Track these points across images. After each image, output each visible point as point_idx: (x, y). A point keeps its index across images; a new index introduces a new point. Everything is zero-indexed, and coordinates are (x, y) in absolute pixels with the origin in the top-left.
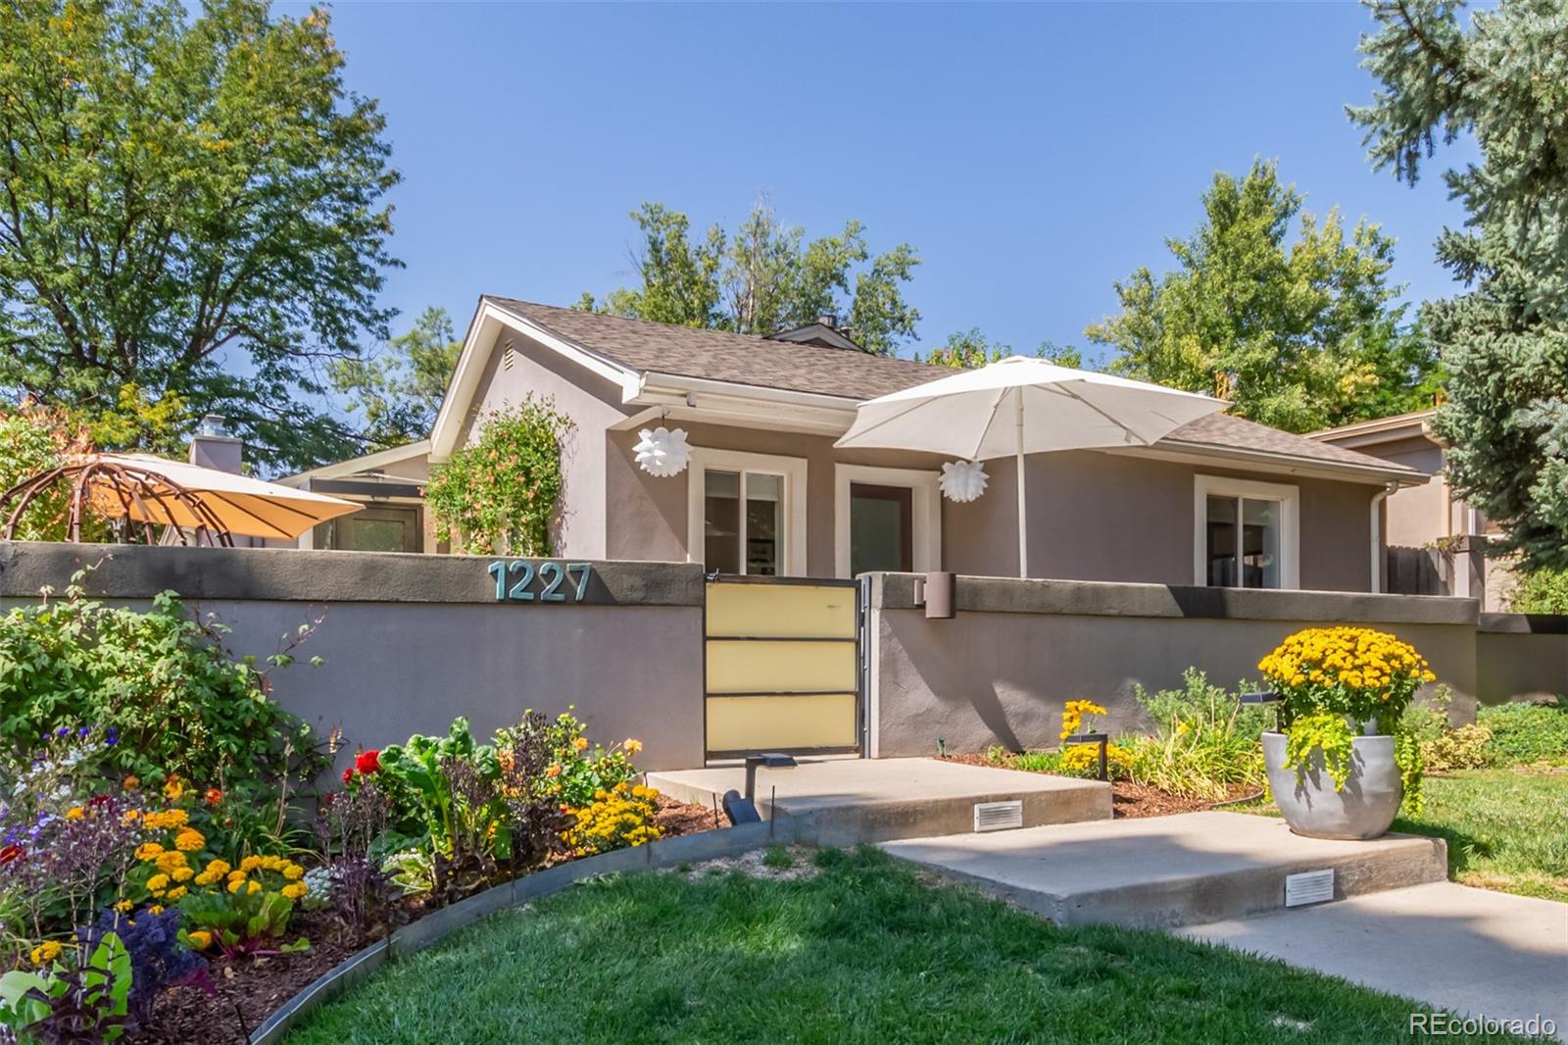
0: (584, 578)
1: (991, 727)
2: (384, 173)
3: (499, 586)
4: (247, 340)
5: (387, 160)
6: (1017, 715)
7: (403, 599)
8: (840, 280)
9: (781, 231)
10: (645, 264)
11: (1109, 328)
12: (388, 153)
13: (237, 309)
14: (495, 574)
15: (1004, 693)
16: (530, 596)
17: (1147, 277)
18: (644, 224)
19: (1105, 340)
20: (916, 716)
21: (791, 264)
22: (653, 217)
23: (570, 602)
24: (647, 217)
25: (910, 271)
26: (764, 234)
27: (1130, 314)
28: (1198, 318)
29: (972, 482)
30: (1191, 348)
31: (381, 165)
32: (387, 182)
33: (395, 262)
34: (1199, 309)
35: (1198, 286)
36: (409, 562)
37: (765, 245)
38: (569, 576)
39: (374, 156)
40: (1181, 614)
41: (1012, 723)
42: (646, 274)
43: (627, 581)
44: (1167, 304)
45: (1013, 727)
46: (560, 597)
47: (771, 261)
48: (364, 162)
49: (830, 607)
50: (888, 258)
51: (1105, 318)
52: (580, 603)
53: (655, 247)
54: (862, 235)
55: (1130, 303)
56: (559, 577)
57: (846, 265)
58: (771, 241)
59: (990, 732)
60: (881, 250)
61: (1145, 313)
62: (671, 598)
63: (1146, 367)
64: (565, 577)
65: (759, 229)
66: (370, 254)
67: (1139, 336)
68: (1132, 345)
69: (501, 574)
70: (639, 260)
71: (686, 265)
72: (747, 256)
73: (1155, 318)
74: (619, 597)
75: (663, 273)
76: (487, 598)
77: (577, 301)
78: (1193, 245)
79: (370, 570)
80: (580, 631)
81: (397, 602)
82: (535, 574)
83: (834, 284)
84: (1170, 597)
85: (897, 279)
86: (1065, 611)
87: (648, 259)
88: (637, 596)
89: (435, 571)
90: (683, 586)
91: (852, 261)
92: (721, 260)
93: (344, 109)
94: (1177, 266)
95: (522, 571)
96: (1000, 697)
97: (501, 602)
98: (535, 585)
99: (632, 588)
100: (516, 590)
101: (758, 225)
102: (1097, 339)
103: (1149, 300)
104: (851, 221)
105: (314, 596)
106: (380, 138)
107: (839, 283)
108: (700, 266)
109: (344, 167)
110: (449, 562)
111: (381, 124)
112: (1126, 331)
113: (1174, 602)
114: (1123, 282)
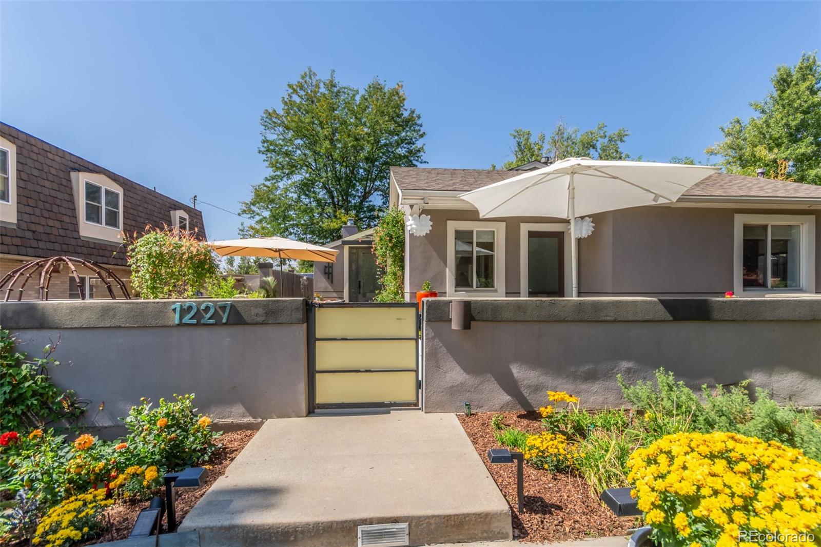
0: (228, 310)
1: (509, 394)
2: (421, 133)
3: (177, 316)
4: (380, 193)
5: (421, 128)
6: (529, 387)
7: (123, 326)
8: (594, 147)
9: (569, 131)
10: (516, 151)
11: (718, 148)
12: (421, 126)
13: (377, 183)
14: (174, 310)
15: (517, 371)
16: (194, 321)
17: (738, 122)
18: (515, 137)
19: (716, 154)
20: (452, 387)
21: (573, 143)
22: (518, 134)
23: (218, 323)
24: (516, 134)
25: (624, 139)
26: (562, 133)
27: (728, 140)
28: (768, 136)
29: (584, 228)
30: (762, 151)
31: (420, 131)
32: (422, 136)
33: (425, 162)
34: (767, 132)
35: (766, 122)
36: (128, 306)
37: (563, 138)
38: (219, 310)
39: (417, 128)
40: (671, 318)
41: (525, 393)
42: (516, 154)
43: (254, 311)
44: (750, 133)
45: (526, 395)
46: (212, 321)
47: (565, 143)
48: (414, 131)
49: (398, 319)
50: (614, 134)
51: (716, 143)
52: (225, 324)
53: (519, 144)
54: (605, 129)
55: (729, 134)
56: (212, 311)
57: (597, 141)
58: (565, 136)
59: (509, 397)
60: (612, 131)
61: (737, 138)
62: (282, 319)
63: (738, 162)
64: (216, 310)
65: (560, 132)
66: (417, 161)
67: (734, 149)
68: (731, 154)
69: (178, 309)
70: (513, 150)
71: (530, 149)
72: (555, 142)
73: (743, 140)
74: (249, 320)
75: (522, 153)
76: (170, 323)
77: (490, 168)
78: (766, 103)
79: (106, 310)
80: (228, 339)
81: (120, 327)
82: (198, 309)
83: (591, 148)
84: (661, 307)
85: (618, 142)
86: (569, 319)
87: (517, 149)
88: (260, 319)
89: (140, 311)
90: (289, 312)
91: (599, 139)
92: (544, 145)
93: (406, 114)
94: (758, 114)
95: (190, 308)
96: (516, 375)
97: (178, 325)
98: (198, 315)
99: (257, 315)
100: (186, 320)
101: (559, 130)
102: (712, 153)
103: (740, 131)
104: (601, 123)
105: (76, 325)
106: (419, 122)
107: (594, 148)
108: (536, 148)
109: (408, 134)
110: (149, 305)
111: (419, 117)
112: (726, 148)
113: (665, 310)
114: (725, 126)
